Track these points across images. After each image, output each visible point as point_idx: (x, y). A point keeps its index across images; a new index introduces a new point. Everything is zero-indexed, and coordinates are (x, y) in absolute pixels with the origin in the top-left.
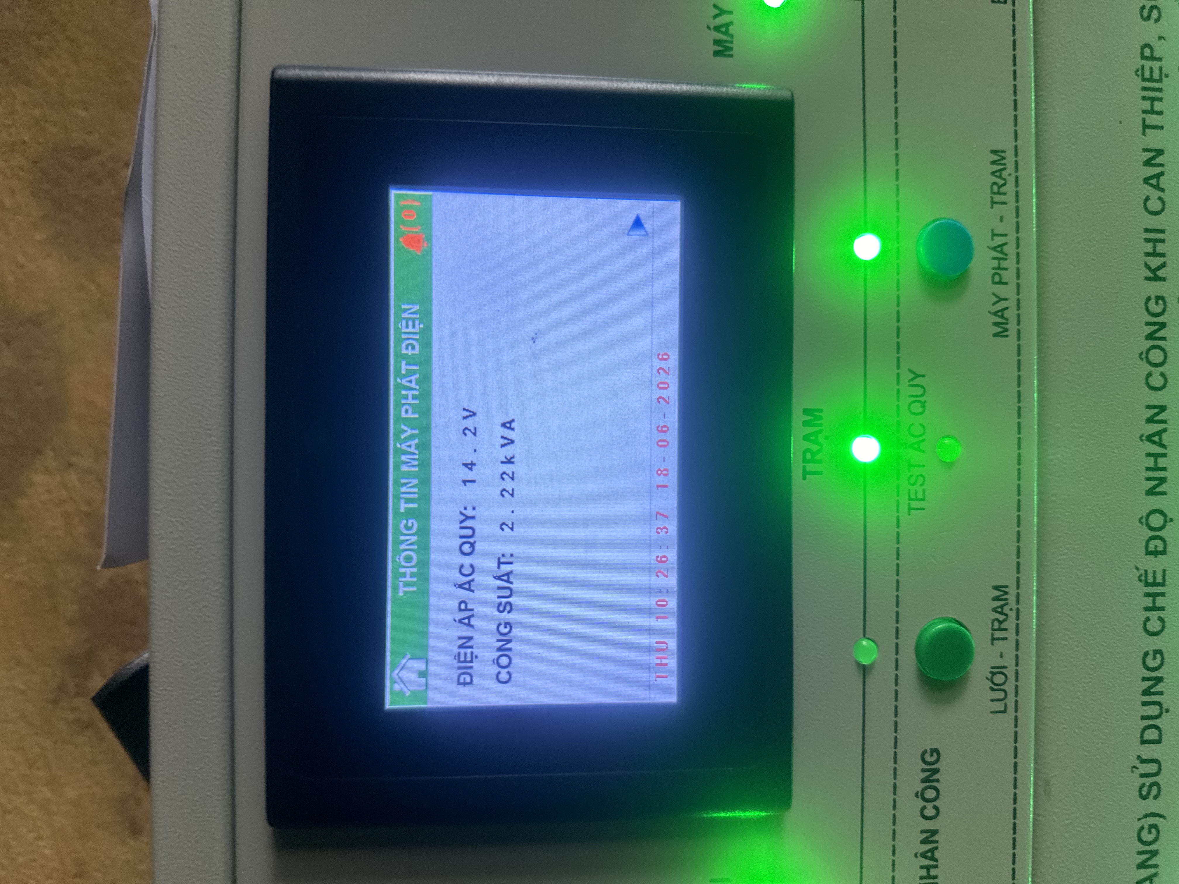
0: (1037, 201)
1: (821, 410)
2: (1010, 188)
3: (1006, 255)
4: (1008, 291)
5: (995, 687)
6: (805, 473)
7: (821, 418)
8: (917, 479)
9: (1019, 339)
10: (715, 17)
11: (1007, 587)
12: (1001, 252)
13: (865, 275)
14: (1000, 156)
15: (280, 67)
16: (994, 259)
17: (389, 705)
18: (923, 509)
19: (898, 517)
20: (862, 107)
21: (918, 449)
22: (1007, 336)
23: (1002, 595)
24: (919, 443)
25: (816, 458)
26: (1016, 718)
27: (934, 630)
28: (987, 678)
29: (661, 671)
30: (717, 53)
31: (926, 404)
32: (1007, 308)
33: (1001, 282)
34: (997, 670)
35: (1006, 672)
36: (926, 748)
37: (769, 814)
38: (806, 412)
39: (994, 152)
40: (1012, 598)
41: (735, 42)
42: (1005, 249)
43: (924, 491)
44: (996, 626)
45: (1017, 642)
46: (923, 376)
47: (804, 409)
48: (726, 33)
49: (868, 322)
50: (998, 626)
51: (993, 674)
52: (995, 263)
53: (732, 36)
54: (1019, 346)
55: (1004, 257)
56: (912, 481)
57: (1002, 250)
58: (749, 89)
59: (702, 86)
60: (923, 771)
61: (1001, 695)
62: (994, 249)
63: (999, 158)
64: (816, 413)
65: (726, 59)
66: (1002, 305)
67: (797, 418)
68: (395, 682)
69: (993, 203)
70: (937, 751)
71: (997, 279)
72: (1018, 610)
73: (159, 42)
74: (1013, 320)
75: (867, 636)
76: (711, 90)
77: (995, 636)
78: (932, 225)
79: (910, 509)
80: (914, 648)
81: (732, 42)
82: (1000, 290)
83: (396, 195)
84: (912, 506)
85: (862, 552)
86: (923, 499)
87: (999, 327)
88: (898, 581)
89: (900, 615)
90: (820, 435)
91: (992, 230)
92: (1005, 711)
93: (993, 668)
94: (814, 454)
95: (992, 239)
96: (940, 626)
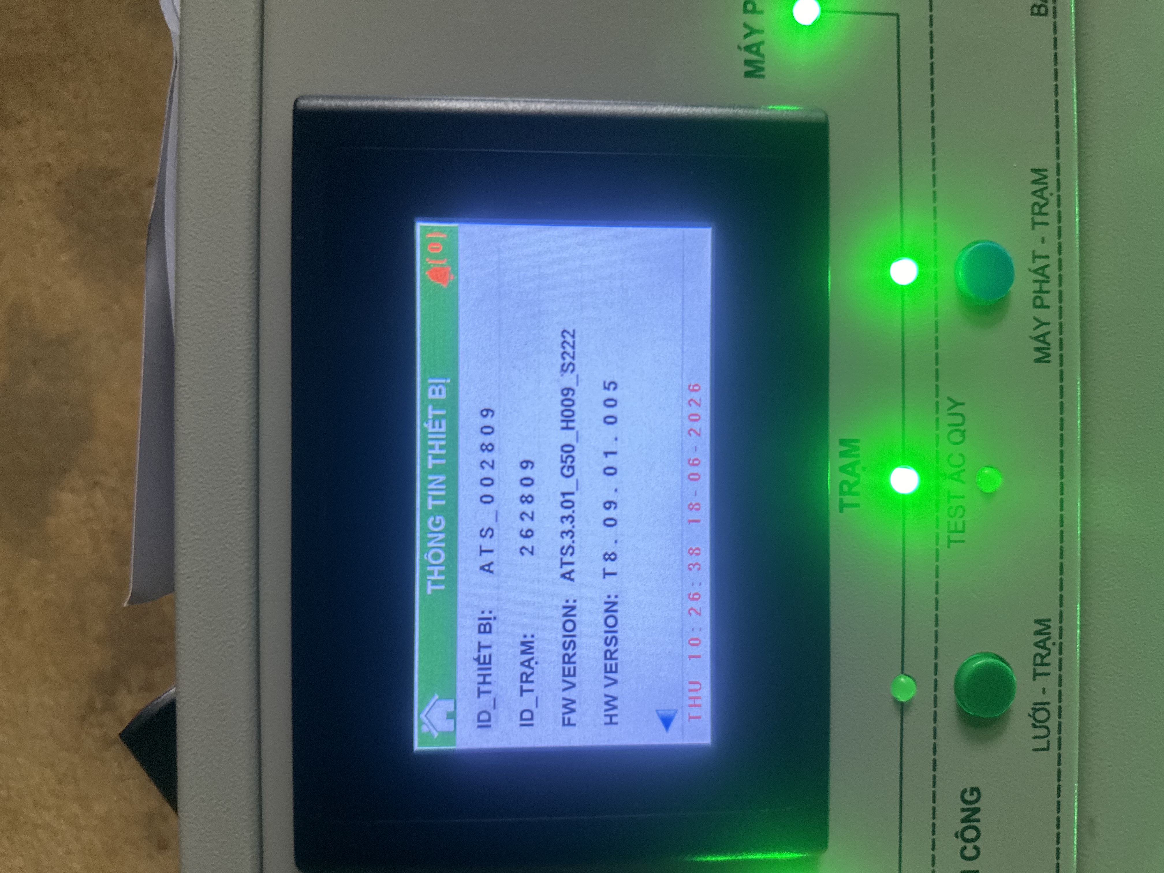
0: (1080, 220)
1: (858, 441)
2: (1052, 208)
3: (1048, 277)
4: (1050, 315)
5: (1037, 724)
6: (842, 506)
7: (858, 448)
8: (956, 510)
9: (1061, 364)
10: (746, 36)
11: (1049, 620)
12: (1043, 275)
13: (903, 301)
14: (1042, 175)
15: (302, 97)
16: (1035, 281)
17: (418, 746)
18: (963, 541)
19: (937, 550)
20: (897, 127)
21: (958, 480)
22: (1048, 362)
23: (1044, 629)
24: (958, 473)
25: (853, 490)
26: (1059, 756)
27: (974, 665)
28: (1029, 715)
29: (695, 711)
30: (748, 74)
31: (966, 433)
32: (1049, 333)
33: (1042, 306)
34: (1039, 707)
35: (1048, 709)
36: (966, 787)
37: (805, 855)
38: (842, 442)
39: (1035, 171)
40: (1054, 633)
41: (766, 62)
42: (1047, 271)
43: (964, 523)
44: (1038, 660)
45: (1060, 677)
46: (963, 404)
47: (840, 440)
48: (757, 53)
49: (906, 349)
50: (1040, 661)
51: (1036, 710)
52: (1037, 286)
53: (763, 56)
54: (1062, 372)
55: (1046, 279)
56: (952, 513)
57: (1043, 272)
58: (782, 111)
59: (734, 109)
60: (963, 810)
61: (1044, 732)
62: (1035, 271)
63: (1040, 177)
64: (853, 444)
65: (757, 79)
66: (1044, 329)
67: (834, 448)
68: (424, 723)
69: (1034, 224)
70: (977, 790)
71: (1038, 302)
72: (1061, 644)
73: (181, 74)
74: (1055, 345)
75: (905, 672)
76: (741, 112)
77: (1037, 672)
78: (971, 249)
79: (950, 541)
80: (953, 684)
81: (763, 62)
82: (1043, 315)
83: (421, 227)
84: (951, 539)
85: (900, 587)
86: (963, 531)
87: (1041, 352)
88: (937, 616)
89: (939, 651)
90: (857, 467)
91: (1034, 252)
92: (1048, 749)
93: (1035, 704)
94: (851, 486)
95: (1034, 262)
96: (979, 662)
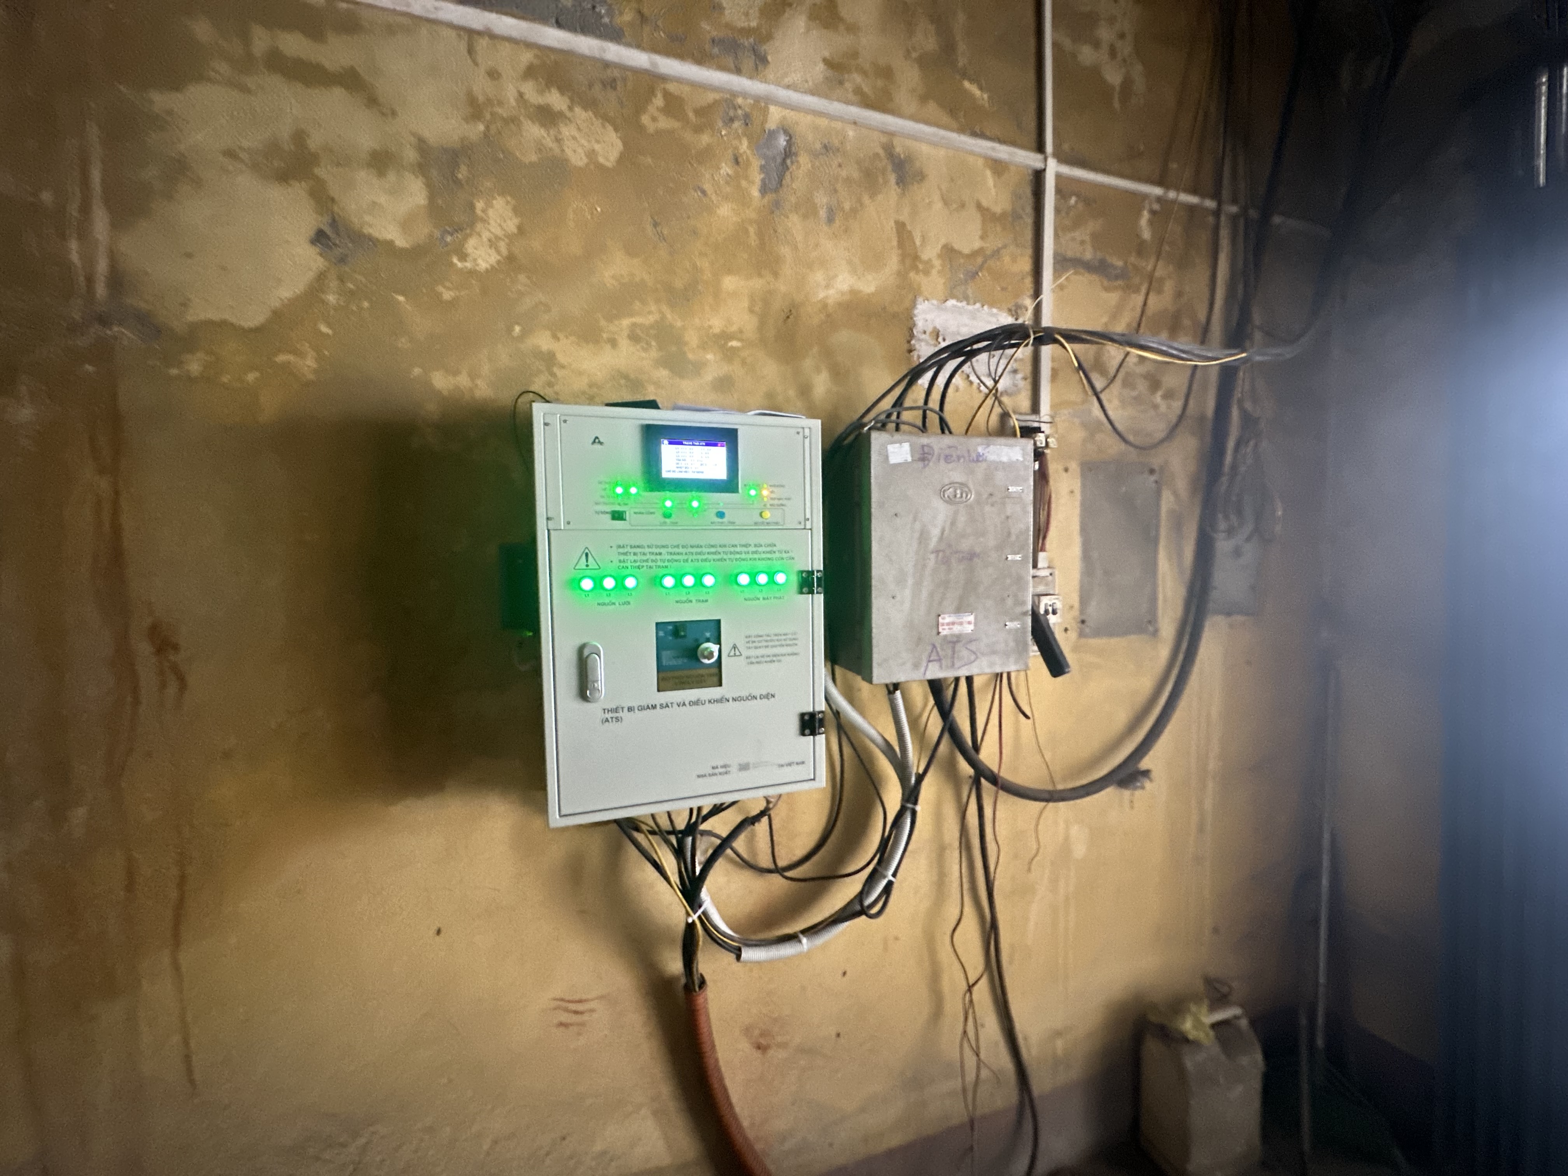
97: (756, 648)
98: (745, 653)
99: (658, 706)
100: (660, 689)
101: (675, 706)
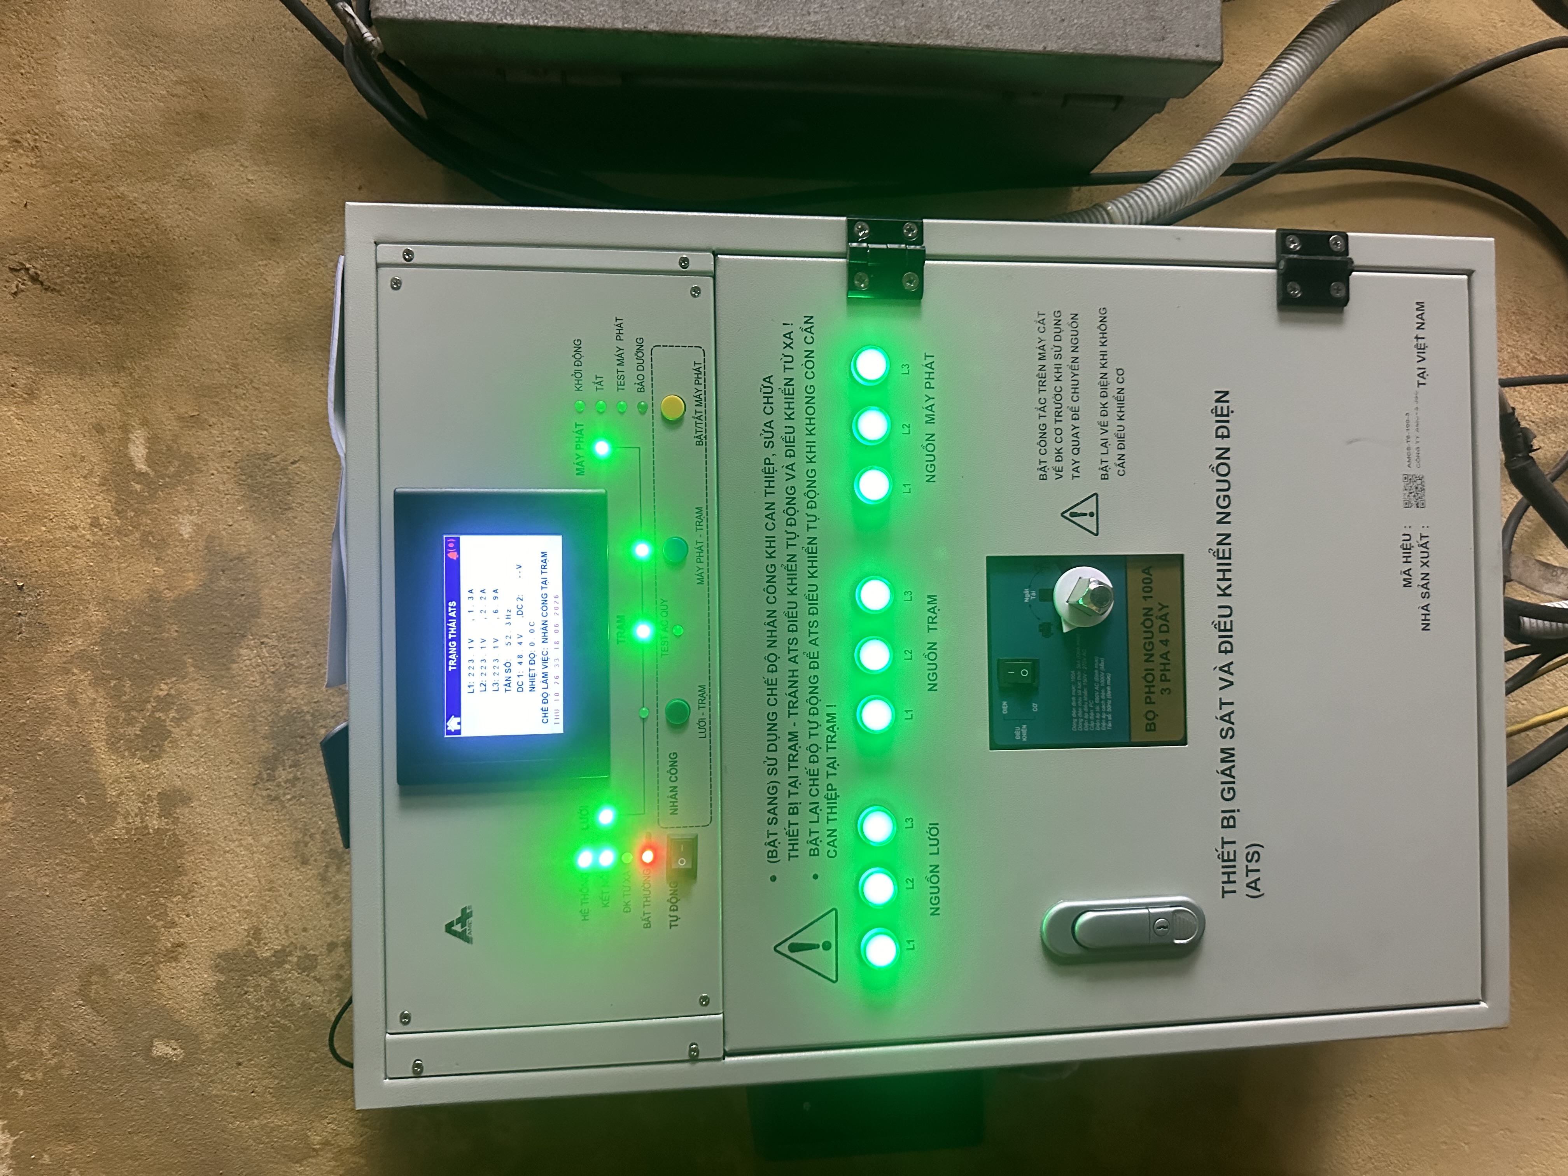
0: (717, 527)
2: (704, 523)
4: (704, 566)
5: (701, 727)
6: (618, 642)
9: (709, 585)
10: (576, 459)
11: (705, 686)
12: (700, 549)
14: (700, 510)
15: (397, 488)
16: (697, 552)
20: (639, 493)
22: (703, 584)
23: (703, 690)
26: (710, 740)
27: (673, 703)
28: (697, 723)
29: (556, 721)
30: (577, 474)
31: (668, 613)
32: (703, 573)
33: (701, 562)
35: (705, 721)
36: (671, 752)
38: (617, 617)
39: (697, 508)
40: (707, 691)
42: (703, 548)
45: (710, 708)
46: (667, 602)
48: (581, 465)
49: (642, 580)
50: (701, 702)
53: (583, 467)
54: (709, 588)
55: (702, 551)
60: (670, 762)
61: (704, 730)
62: (697, 548)
65: (581, 476)
66: (701, 571)
69: (697, 529)
70: (676, 753)
71: (699, 560)
72: (710, 695)
74: (706, 577)
75: (644, 706)
77: (700, 706)
78: (671, 539)
79: (662, 655)
80: (665, 710)
81: (584, 470)
82: (700, 565)
87: (700, 580)
88: (657, 684)
89: (659, 697)
91: (697, 541)
92: (705, 737)
93: (700, 719)
95: (697, 545)
96: (676, 702)
97: (1076, 450)
98: (1089, 482)
99: (1227, 743)
100: (1179, 738)
101: (1227, 695)
